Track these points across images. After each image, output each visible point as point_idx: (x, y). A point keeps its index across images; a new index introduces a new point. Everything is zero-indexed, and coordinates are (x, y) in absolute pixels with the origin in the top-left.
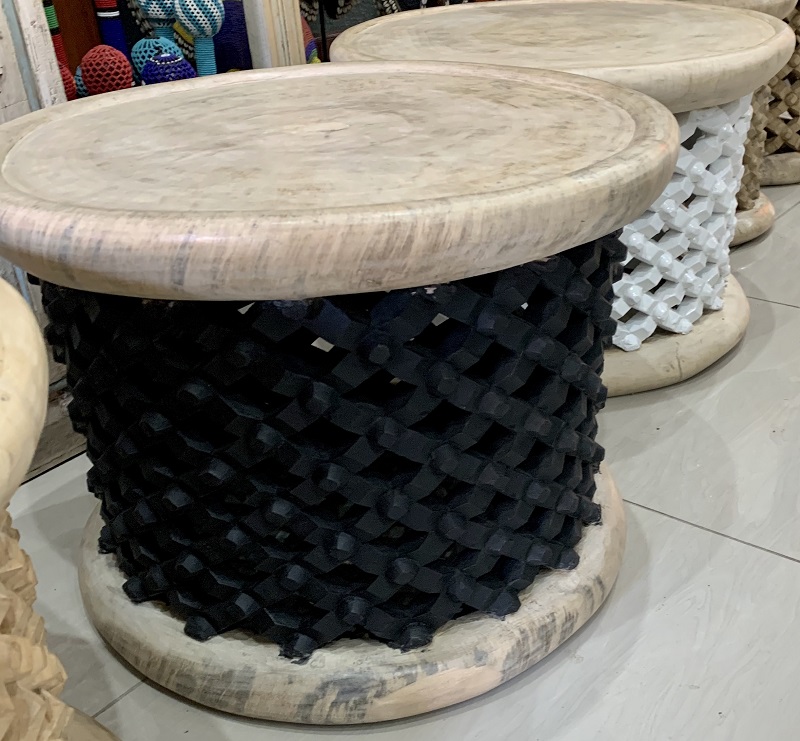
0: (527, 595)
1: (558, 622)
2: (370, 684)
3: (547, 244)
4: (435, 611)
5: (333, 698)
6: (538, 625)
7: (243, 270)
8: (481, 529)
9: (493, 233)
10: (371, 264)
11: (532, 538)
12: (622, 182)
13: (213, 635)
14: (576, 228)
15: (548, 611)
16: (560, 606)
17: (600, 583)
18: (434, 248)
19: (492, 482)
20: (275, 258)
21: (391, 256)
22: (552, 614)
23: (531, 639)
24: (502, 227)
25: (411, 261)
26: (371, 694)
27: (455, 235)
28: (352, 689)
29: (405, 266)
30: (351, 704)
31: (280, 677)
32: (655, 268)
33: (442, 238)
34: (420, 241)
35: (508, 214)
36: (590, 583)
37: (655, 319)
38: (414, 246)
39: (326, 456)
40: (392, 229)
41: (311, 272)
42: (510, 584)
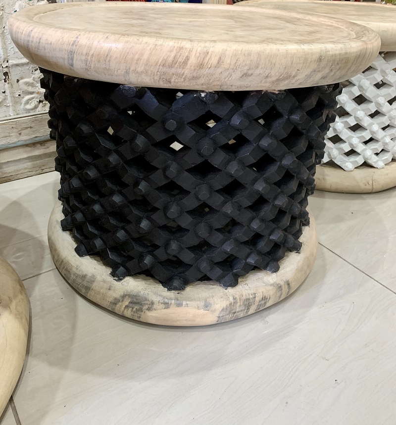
0: (244, 280)
1: (257, 299)
2: (146, 302)
3: (274, 79)
4: (189, 274)
5: (127, 303)
6: (244, 297)
7: (99, 61)
8: (220, 236)
9: (238, 63)
10: (165, 69)
11: (251, 249)
12: (328, 53)
13: (86, 255)
14: (294, 73)
15: (253, 292)
16: (261, 291)
17: (288, 284)
18: (201, 66)
19: (229, 212)
20: (114, 57)
21: (176, 66)
22: (255, 294)
23: (239, 304)
24: (244, 61)
25: (187, 72)
26: (146, 307)
27: (214, 61)
28: (137, 302)
29: (183, 73)
30: (134, 309)
31: (106, 285)
32: (368, 131)
33: (206, 61)
34: (193, 61)
35: (249, 54)
36: (282, 283)
37: (364, 158)
38: (189, 62)
39: (141, 175)
40: (178, 50)
41: (132, 68)
42: (235, 271)
